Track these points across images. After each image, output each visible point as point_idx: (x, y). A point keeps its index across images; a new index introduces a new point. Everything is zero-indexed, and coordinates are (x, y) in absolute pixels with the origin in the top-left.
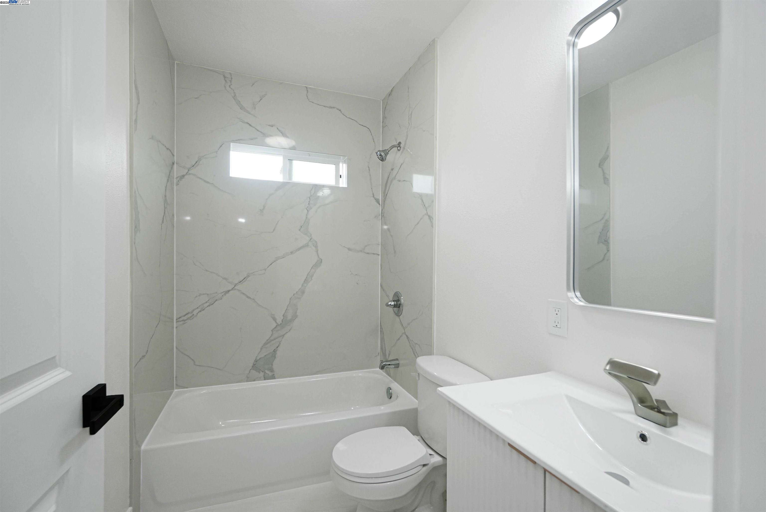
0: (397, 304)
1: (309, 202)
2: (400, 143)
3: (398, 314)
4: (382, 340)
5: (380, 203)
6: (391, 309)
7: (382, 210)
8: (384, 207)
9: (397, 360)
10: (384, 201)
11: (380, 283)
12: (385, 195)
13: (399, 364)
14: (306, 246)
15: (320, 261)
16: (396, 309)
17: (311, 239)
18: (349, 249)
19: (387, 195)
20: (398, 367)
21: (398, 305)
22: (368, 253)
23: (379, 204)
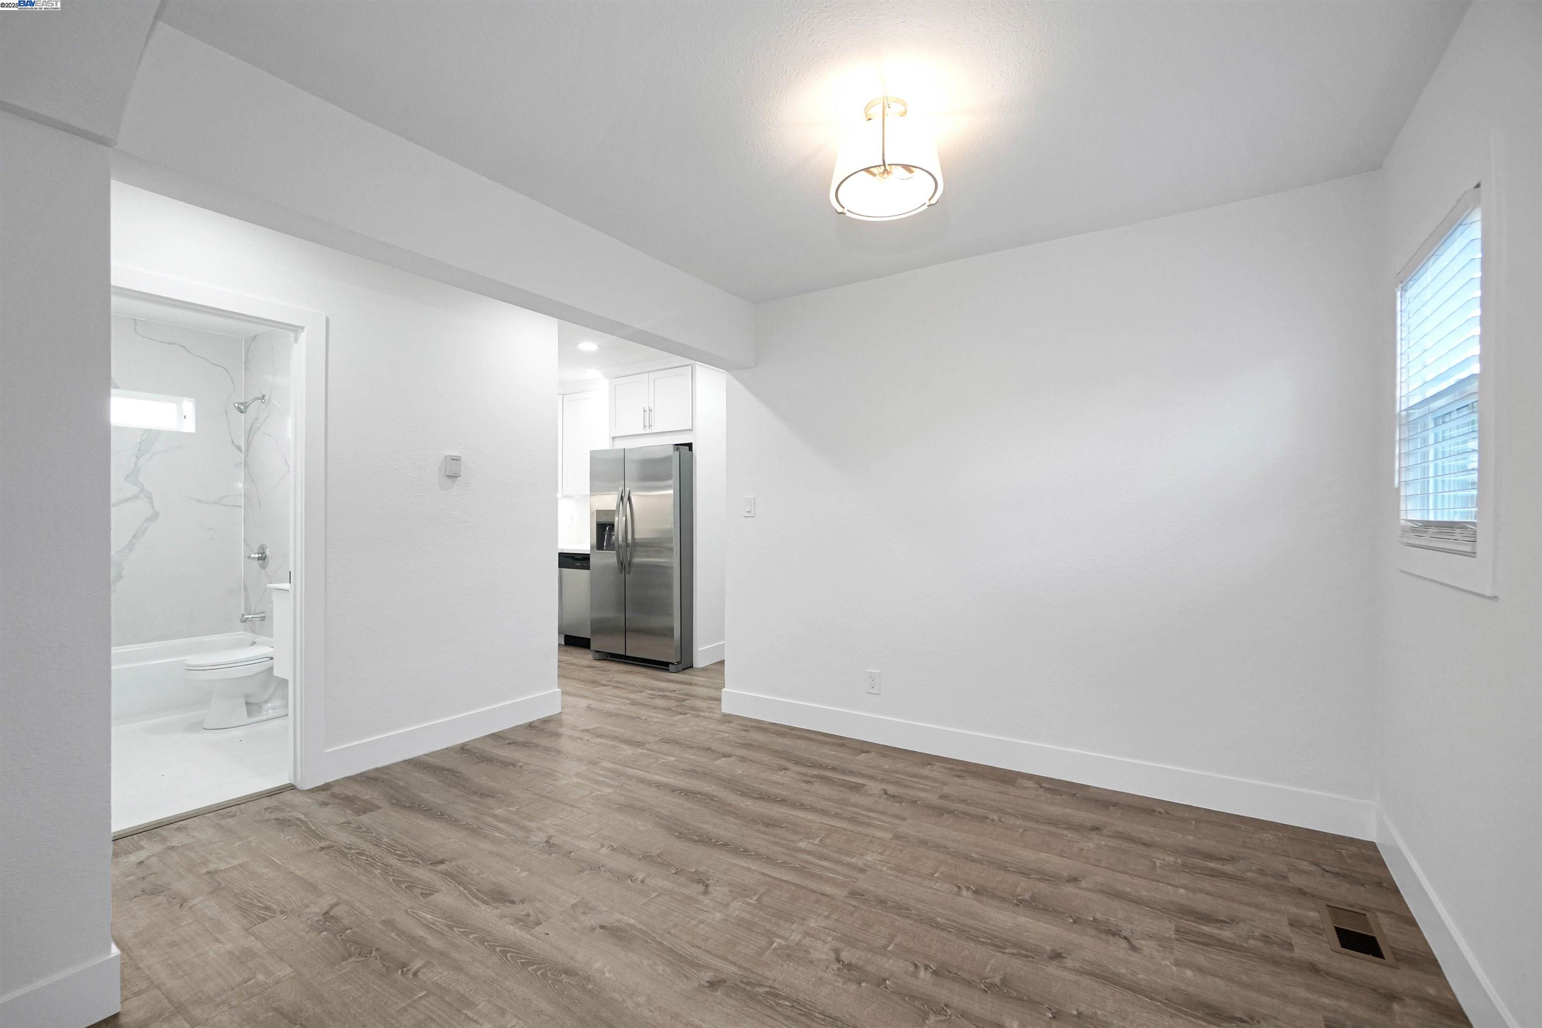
0: (261, 557)
1: (139, 446)
2: (263, 397)
3: (263, 567)
4: (247, 599)
5: (243, 451)
6: (256, 562)
7: (245, 459)
8: (247, 456)
9: (264, 612)
10: (247, 450)
11: (243, 537)
12: (248, 444)
13: (265, 617)
14: (137, 497)
15: (155, 516)
16: (260, 562)
17: (143, 489)
18: (199, 501)
19: (250, 443)
20: (264, 620)
21: (263, 558)
22: (227, 505)
23: (241, 451)
